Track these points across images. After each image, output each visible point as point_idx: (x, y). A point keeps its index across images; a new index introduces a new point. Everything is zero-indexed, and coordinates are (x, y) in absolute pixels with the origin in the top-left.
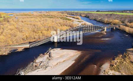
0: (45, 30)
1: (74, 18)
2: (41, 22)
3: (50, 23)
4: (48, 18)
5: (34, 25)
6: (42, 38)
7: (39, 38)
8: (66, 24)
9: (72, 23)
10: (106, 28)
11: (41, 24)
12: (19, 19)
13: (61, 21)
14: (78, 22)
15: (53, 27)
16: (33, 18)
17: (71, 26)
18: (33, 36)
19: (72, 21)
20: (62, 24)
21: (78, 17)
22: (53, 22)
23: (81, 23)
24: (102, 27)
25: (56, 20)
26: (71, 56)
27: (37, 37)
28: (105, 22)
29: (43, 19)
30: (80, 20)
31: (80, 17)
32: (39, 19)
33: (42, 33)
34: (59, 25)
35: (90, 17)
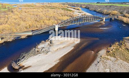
0: (47, 20)
1: (74, 9)
2: (43, 12)
3: (51, 14)
4: (50, 9)
5: (37, 15)
6: (44, 27)
7: (41, 27)
8: (67, 14)
9: (72, 13)
10: (104, 19)
11: (43, 14)
12: (22, 9)
13: (63, 12)
14: (79, 12)
15: (54, 17)
16: (35, 8)
17: (71, 17)
18: (35, 25)
19: (73, 12)
20: (63, 14)
21: (79, 8)
22: (54, 12)
23: (82, 14)
24: (101, 17)
25: (57, 11)
26: (70, 43)
27: (39, 26)
28: (105, 13)
29: (45, 10)
30: (80, 11)
31: (80, 8)
32: (41, 10)
33: (44, 22)
34: (60, 15)
35: (90, 8)
